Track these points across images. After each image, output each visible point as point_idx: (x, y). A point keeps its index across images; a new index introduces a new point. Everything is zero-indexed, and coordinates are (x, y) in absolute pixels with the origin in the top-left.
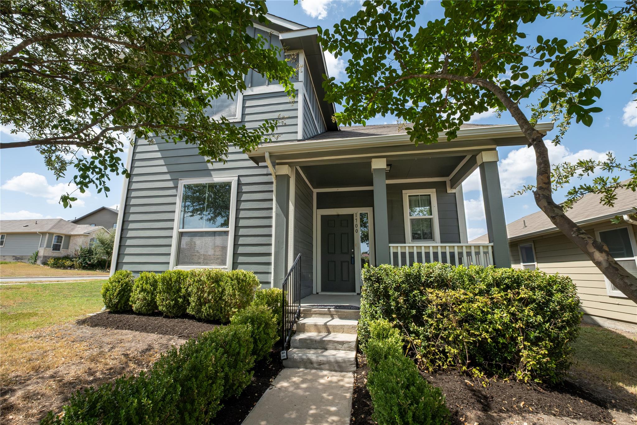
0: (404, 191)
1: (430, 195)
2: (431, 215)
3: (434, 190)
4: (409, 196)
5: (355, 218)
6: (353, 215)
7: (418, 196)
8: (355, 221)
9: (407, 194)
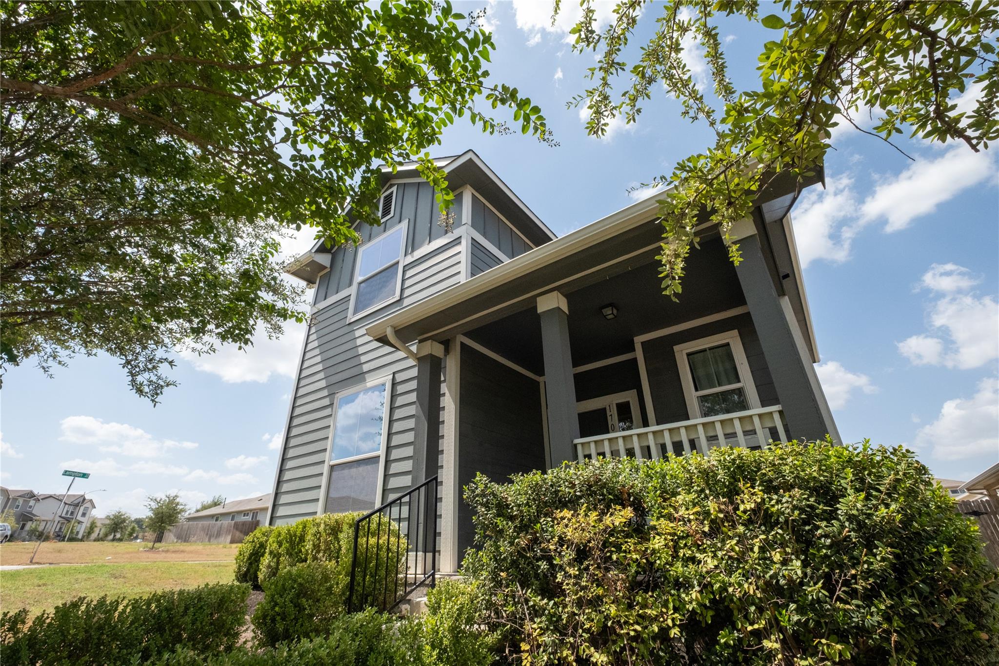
0: (676, 348)
1: (728, 344)
2: (739, 381)
3: (736, 332)
4: (688, 355)
5: (608, 413)
6: (605, 409)
7: (704, 351)
8: (609, 418)
9: (681, 351)
